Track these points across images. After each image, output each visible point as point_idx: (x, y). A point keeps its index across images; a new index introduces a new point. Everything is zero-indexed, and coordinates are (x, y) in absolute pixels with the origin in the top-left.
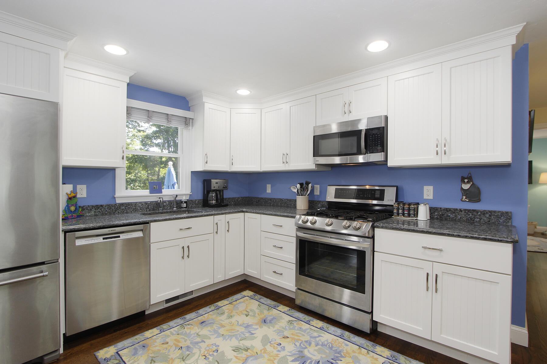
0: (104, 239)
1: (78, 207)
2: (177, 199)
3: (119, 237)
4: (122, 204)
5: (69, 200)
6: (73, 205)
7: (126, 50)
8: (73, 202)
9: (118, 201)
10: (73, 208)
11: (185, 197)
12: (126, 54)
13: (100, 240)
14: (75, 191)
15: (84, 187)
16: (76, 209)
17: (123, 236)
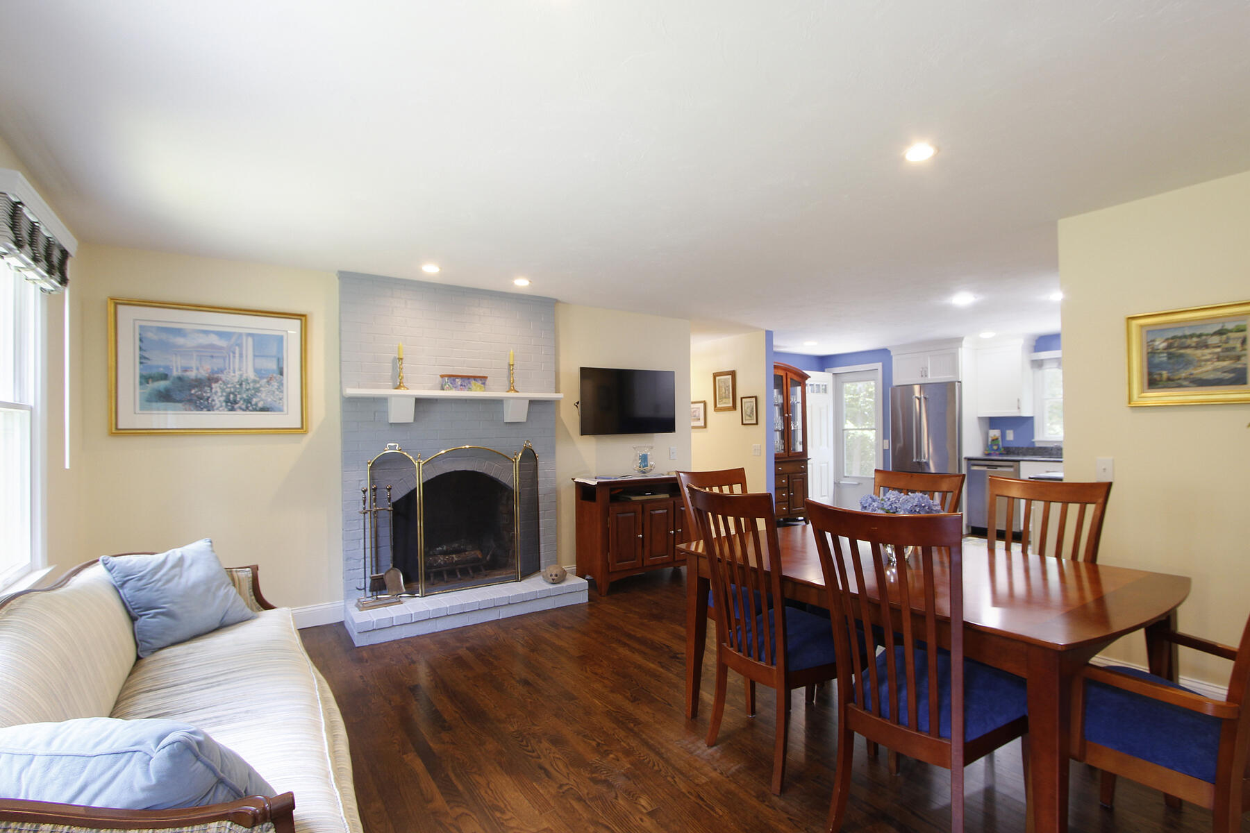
0: (987, 468)
1: (1000, 447)
3: (993, 468)
4: (1040, 448)
6: (995, 445)
8: (997, 442)
9: (1037, 445)
10: (995, 447)
13: (985, 468)
14: (1003, 435)
15: (1012, 432)
16: (998, 447)
17: (999, 469)
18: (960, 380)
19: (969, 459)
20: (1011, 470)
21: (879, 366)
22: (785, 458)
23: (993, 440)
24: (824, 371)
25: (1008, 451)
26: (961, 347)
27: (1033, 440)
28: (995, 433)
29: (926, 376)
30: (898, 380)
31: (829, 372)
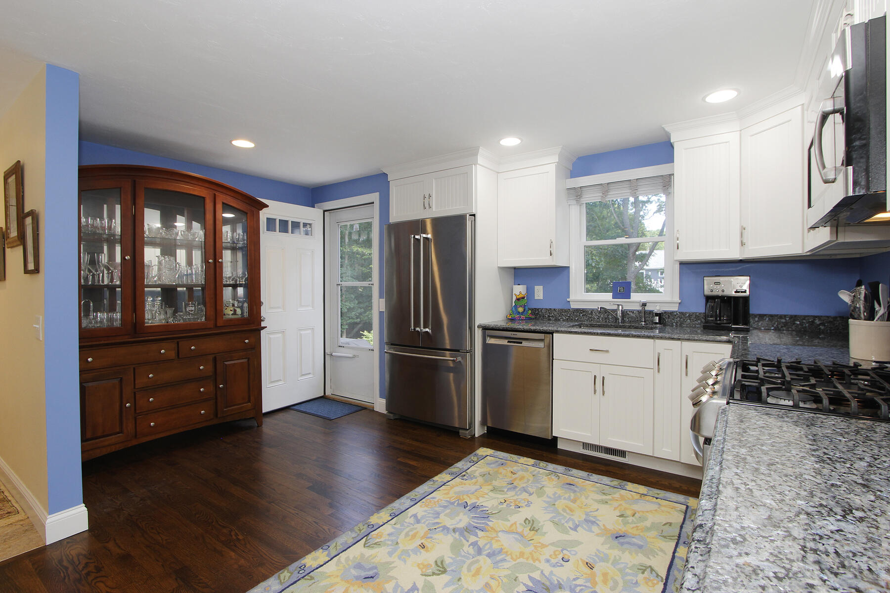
0: (508, 342)
1: (527, 309)
2: (647, 308)
3: (521, 343)
4: (577, 310)
5: (517, 301)
6: (521, 306)
7: (520, 139)
8: (523, 302)
9: (574, 306)
10: (521, 310)
11: (659, 306)
12: (521, 143)
13: (505, 342)
14: (530, 291)
15: (541, 287)
16: (524, 310)
17: (525, 344)
18: (474, 212)
19: (485, 329)
20: (541, 345)
21: (375, 197)
22: (210, 329)
23: (518, 299)
24: (314, 207)
25: (537, 314)
26: (476, 164)
27: (568, 300)
28: (519, 290)
29: (430, 207)
30: (397, 215)
31: (319, 208)
